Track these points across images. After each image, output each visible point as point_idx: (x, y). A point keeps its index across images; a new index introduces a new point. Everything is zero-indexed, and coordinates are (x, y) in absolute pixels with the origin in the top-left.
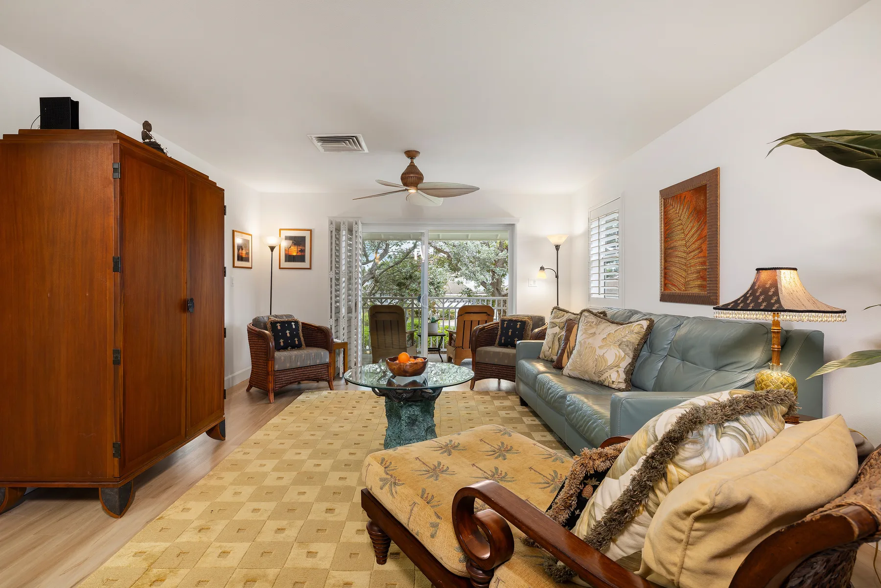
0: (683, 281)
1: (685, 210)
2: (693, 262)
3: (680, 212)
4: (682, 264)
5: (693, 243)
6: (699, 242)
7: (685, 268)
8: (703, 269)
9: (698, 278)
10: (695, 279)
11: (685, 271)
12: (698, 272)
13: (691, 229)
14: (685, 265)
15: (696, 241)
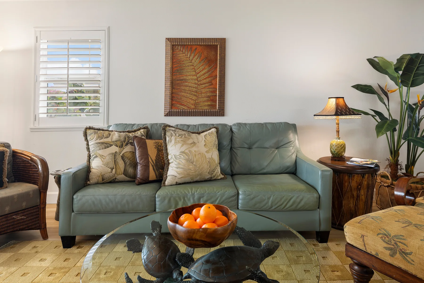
0: (192, 102)
1: (196, 57)
2: (203, 91)
3: (191, 58)
4: (193, 91)
5: (205, 79)
6: (209, 79)
7: (196, 94)
8: (213, 95)
9: (208, 101)
10: (206, 101)
11: (196, 96)
12: (209, 97)
13: (203, 70)
14: (196, 92)
15: (206, 78)
